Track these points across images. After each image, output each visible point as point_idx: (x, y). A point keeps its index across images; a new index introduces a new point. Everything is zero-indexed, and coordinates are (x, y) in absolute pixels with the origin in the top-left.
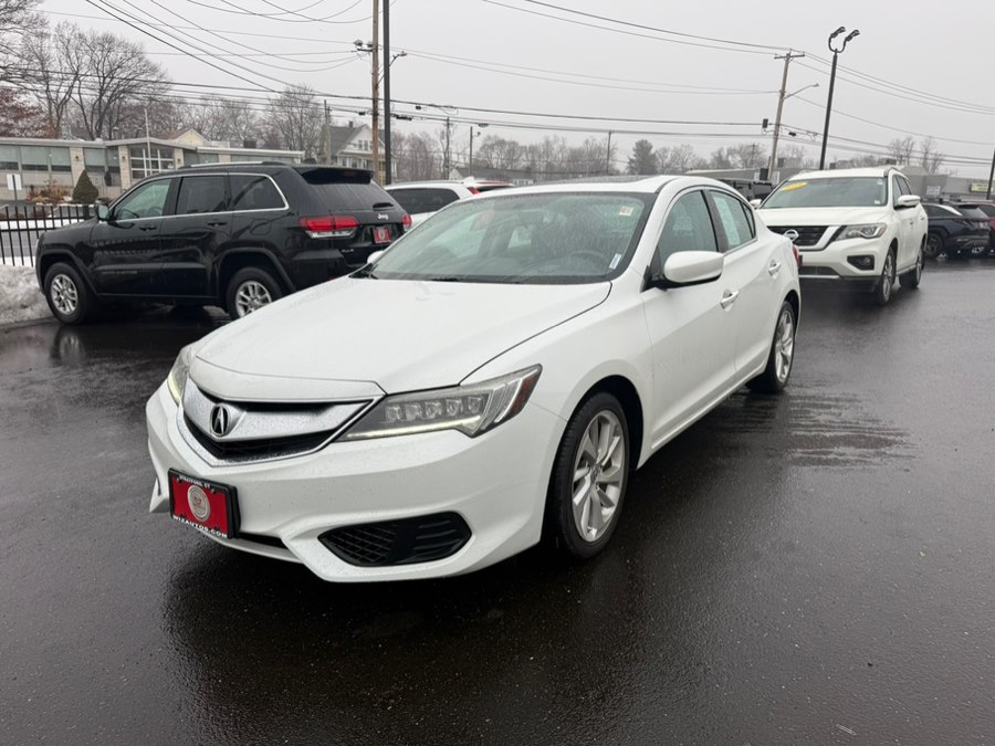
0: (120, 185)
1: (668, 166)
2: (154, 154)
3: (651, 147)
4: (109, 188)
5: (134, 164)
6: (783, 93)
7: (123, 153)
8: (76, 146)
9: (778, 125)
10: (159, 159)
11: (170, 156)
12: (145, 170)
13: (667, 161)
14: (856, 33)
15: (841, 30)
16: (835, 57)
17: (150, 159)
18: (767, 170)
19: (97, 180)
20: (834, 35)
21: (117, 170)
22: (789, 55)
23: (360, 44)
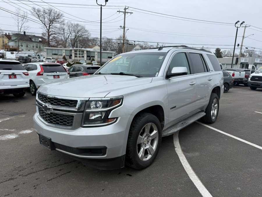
0: (72, 59)
1: (226, 55)
2: (80, 52)
3: (220, 50)
4: (70, 59)
5: (75, 54)
6: (243, 37)
7: (73, 51)
8: (64, 50)
9: (242, 46)
10: (81, 53)
11: (84, 52)
12: (78, 55)
13: (226, 54)
14: (244, 22)
15: (239, 21)
16: (237, 29)
17: (79, 53)
18: (238, 58)
19: (67, 57)
20: (236, 23)
21: (71, 55)
22: (246, 26)
23: (121, 27)
